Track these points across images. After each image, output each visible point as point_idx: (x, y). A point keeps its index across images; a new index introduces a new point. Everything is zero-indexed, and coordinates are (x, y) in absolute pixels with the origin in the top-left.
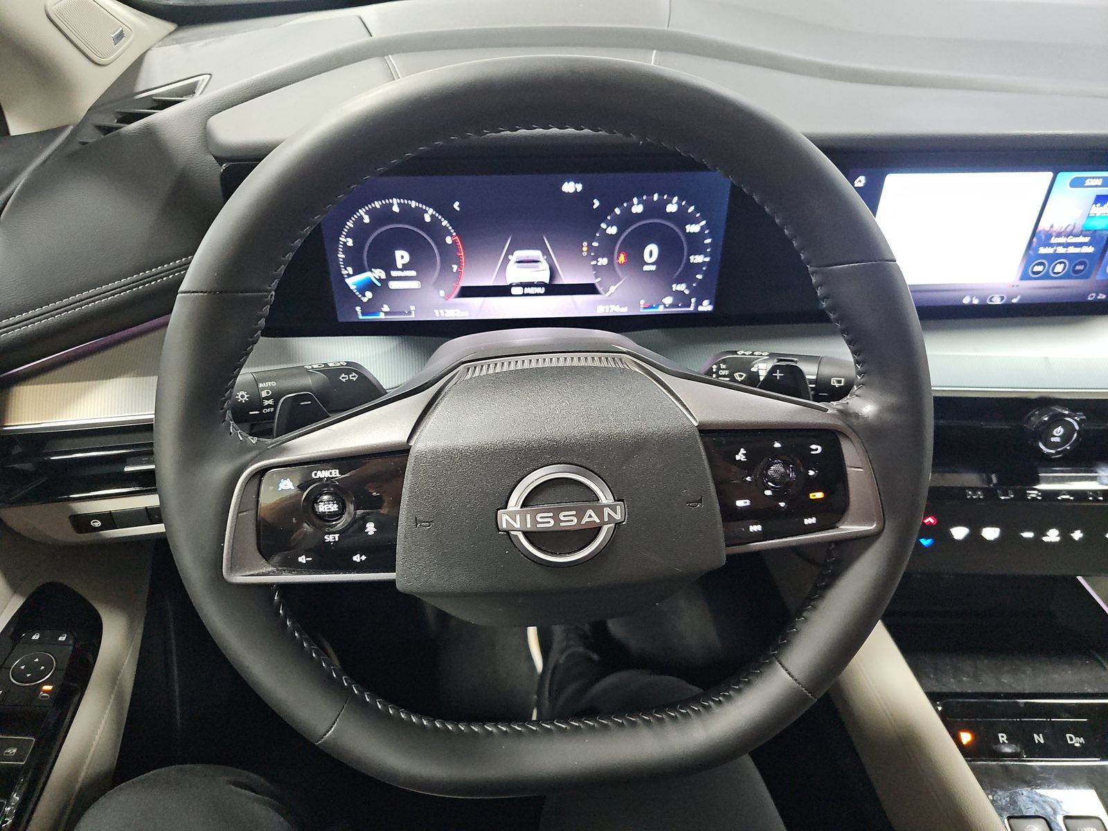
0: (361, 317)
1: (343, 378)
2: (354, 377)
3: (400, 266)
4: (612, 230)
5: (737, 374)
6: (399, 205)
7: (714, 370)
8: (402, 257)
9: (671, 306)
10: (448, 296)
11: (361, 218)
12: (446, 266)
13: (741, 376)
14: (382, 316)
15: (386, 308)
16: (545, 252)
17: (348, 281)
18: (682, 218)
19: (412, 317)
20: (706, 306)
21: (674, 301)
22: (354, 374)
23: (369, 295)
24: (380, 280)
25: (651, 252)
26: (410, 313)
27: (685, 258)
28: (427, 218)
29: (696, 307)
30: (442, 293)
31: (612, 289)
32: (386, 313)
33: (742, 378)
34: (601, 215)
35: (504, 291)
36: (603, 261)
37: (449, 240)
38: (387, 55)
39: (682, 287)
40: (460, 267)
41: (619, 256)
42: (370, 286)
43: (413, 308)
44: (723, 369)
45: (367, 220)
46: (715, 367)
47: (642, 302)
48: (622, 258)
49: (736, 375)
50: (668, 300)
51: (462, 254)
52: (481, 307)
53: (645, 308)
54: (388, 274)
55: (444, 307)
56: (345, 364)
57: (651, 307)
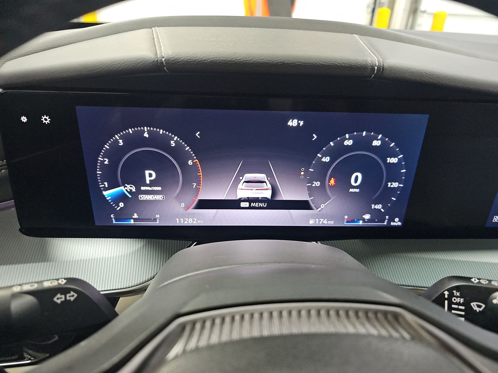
0: (114, 222)
1: (59, 299)
2: (72, 297)
3: (148, 182)
4: (327, 159)
5: (475, 303)
6: (149, 132)
7: (446, 296)
8: (150, 175)
9: (369, 221)
10: (187, 208)
11: (117, 141)
12: (187, 183)
13: (479, 306)
14: (132, 222)
15: (135, 216)
16: (269, 174)
17: (105, 193)
18: (384, 152)
19: (157, 223)
20: (397, 222)
21: (371, 217)
22: (72, 293)
23: (121, 205)
24: (130, 192)
25: (357, 178)
26: (155, 220)
27: (383, 184)
28: (173, 144)
29: (389, 222)
30: (183, 205)
31: (323, 206)
32: (135, 220)
33: (481, 309)
34: (318, 147)
35: (234, 204)
36: (317, 184)
37: (190, 163)
38: (154, 27)
39: (379, 207)
40: (199, 184)
41: (330, 179)
42: (122, 197)
43: (158, 216)
44: (457, 297)
45: (121, 143)
46: (446, 293)
47: (346, 217)
48: (332, 182)
49: (474, 305)
50: (367, 217)
51: (201, 174)
52: (214, 217)
53: (348, 222)
54: (138, 189)
55: (183, 216)
56: (65, 281)
57: (353, 221)
